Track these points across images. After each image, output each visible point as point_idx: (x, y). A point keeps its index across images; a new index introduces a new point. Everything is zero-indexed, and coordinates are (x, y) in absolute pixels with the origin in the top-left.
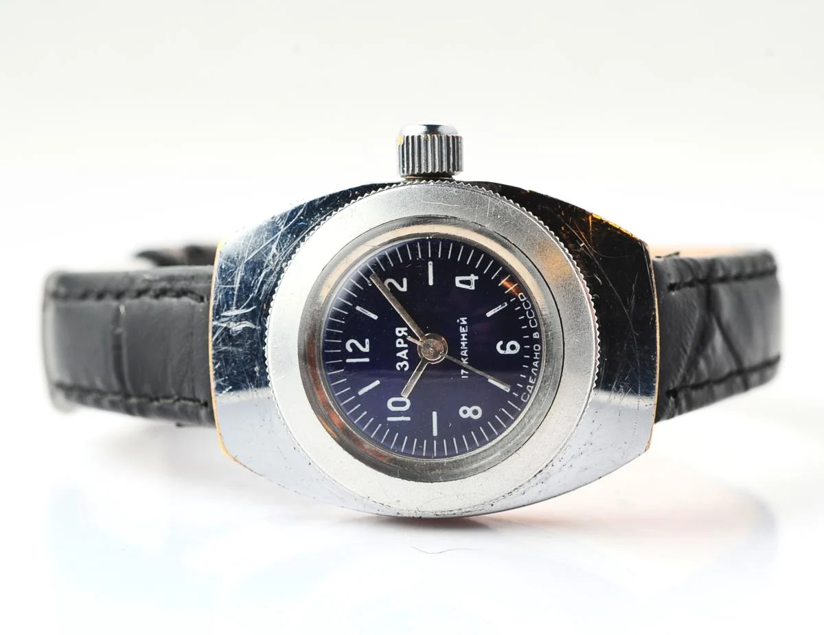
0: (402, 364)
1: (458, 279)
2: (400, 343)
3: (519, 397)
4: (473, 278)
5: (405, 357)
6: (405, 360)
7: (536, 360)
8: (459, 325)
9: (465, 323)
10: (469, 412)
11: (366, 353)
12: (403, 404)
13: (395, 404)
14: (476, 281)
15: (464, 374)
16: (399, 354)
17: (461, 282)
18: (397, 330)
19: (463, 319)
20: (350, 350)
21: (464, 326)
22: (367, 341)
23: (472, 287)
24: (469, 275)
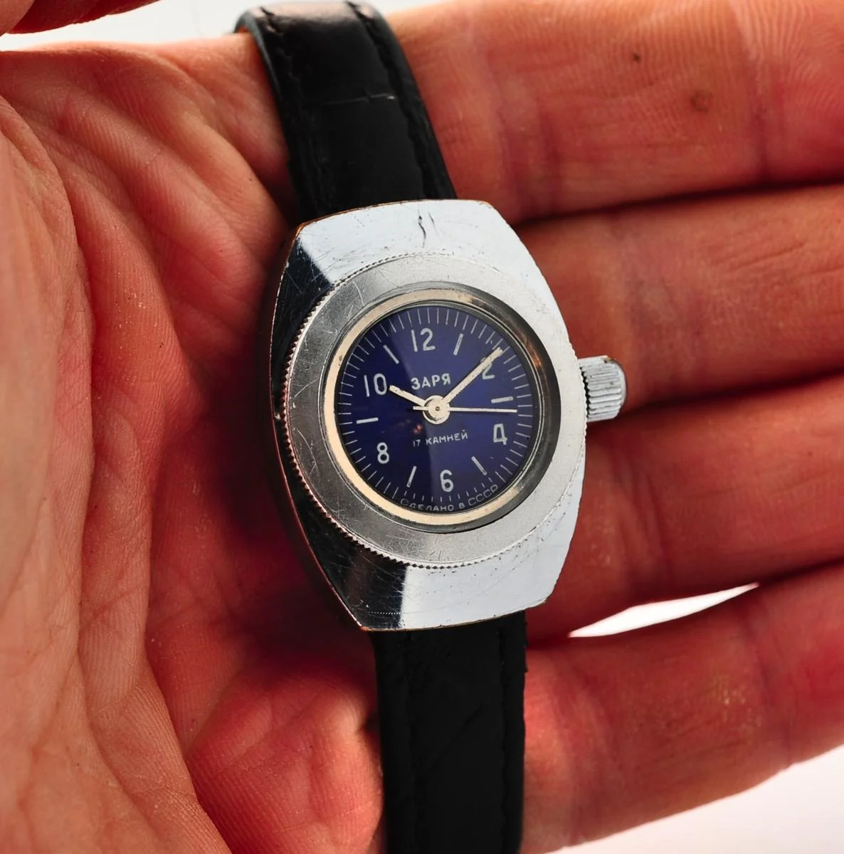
0: (417, 383)
1: (501, 426)
2: (436, 379)
3: (404, 497)
4: (504, 440)
5: (424, 385)
6: (421, 385)
7: (439, 508)
8: (461, 432)
9: (463, 437)
10: (383, 450)
11: (422, 347)
12: (382, 389)
13: (380, 380)
14: (502, 443)
15: (416, 443)
16: (425, 379)
17: (499, 429)
18: (447, 375)
20: (422, 333)
21: (460, 437)
22: (433, 348)
23: (496, 440)
24: (506, 436)
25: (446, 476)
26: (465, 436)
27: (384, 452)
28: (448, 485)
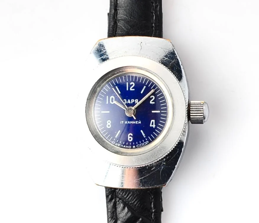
0: (126, 101)
1: (154, 121)
2: (133, 101)
3: (113, 141)
5: (128, 102)
7: (126, 146)
9: (139, 123)
11: (130, 89)
12: (112, 101)
13: (112, 99)
14: (153, 127)
15: (122, 122)
16: (129, 100)
18: (137, 100)
21: (138, 122)
22: (134, 90)
23: (151, 125)
24: (155, 125)
25: (130, 136)
26: (140, 122)
27: (109, 124)
28: (130, 139)
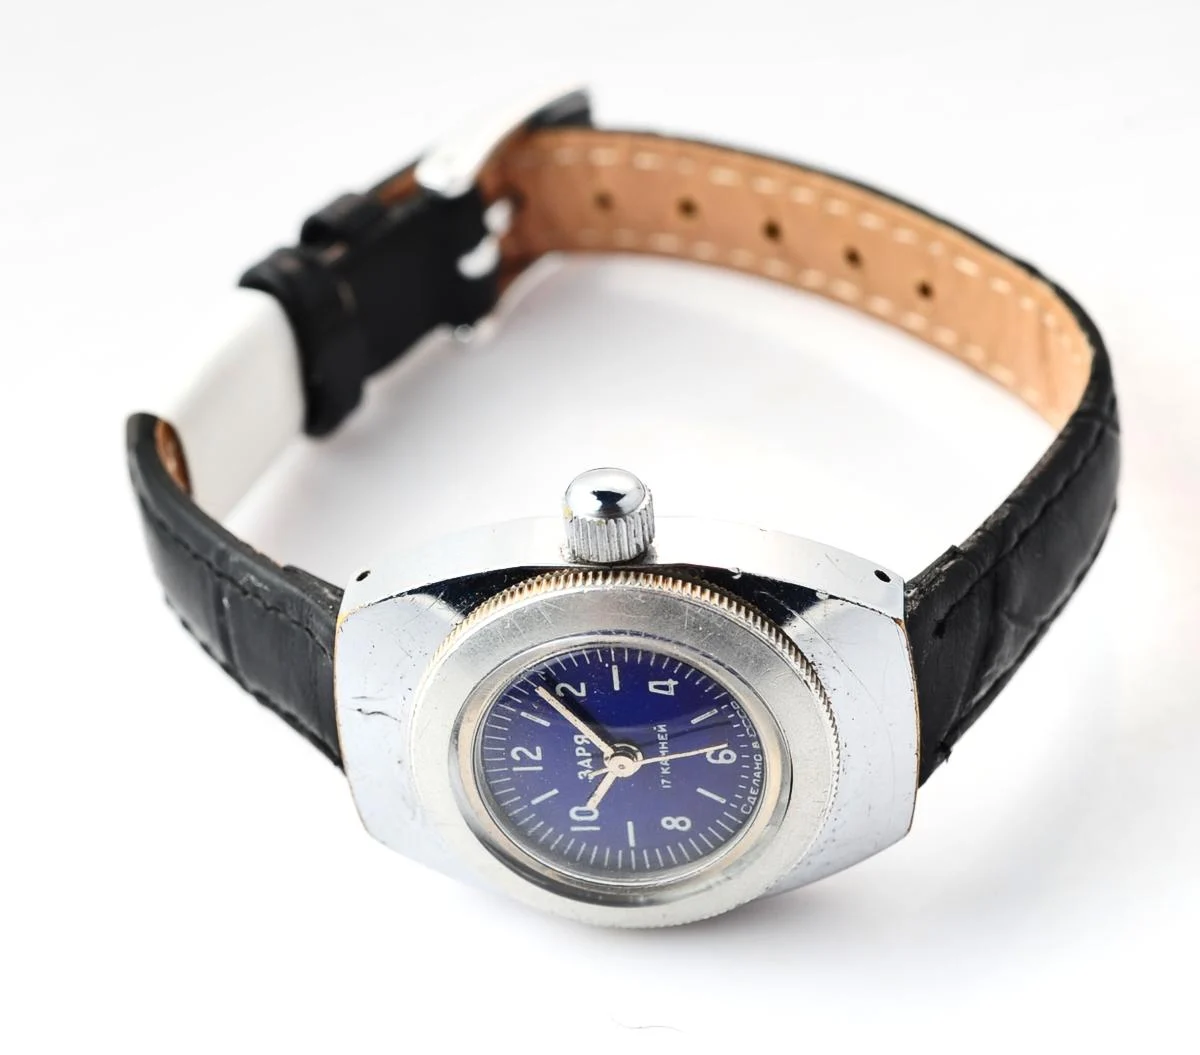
0: (585, 773)
1: (651, 685)
2: (580, 752)
3: (739, 809)
4: (672, 683)
5: (589, 766)
6: (588, 769)
7: (757, 771)
8: (656, 733)
9: (665, 730)
10: (671, 823)
11: (537, 761)
12: (590, 814)
13: (579, 813)
14: (675, 686)
15: (665, 784)
17: (656, 687)
18: (575, 737)
19: (660, 726)
20: (518, 758)
21: (663, 734)
22: (538, 749)
23: (671, 693)
24: (667, 680)
25: (715, 756)
27: (675, 821)
28: (728, 756)
